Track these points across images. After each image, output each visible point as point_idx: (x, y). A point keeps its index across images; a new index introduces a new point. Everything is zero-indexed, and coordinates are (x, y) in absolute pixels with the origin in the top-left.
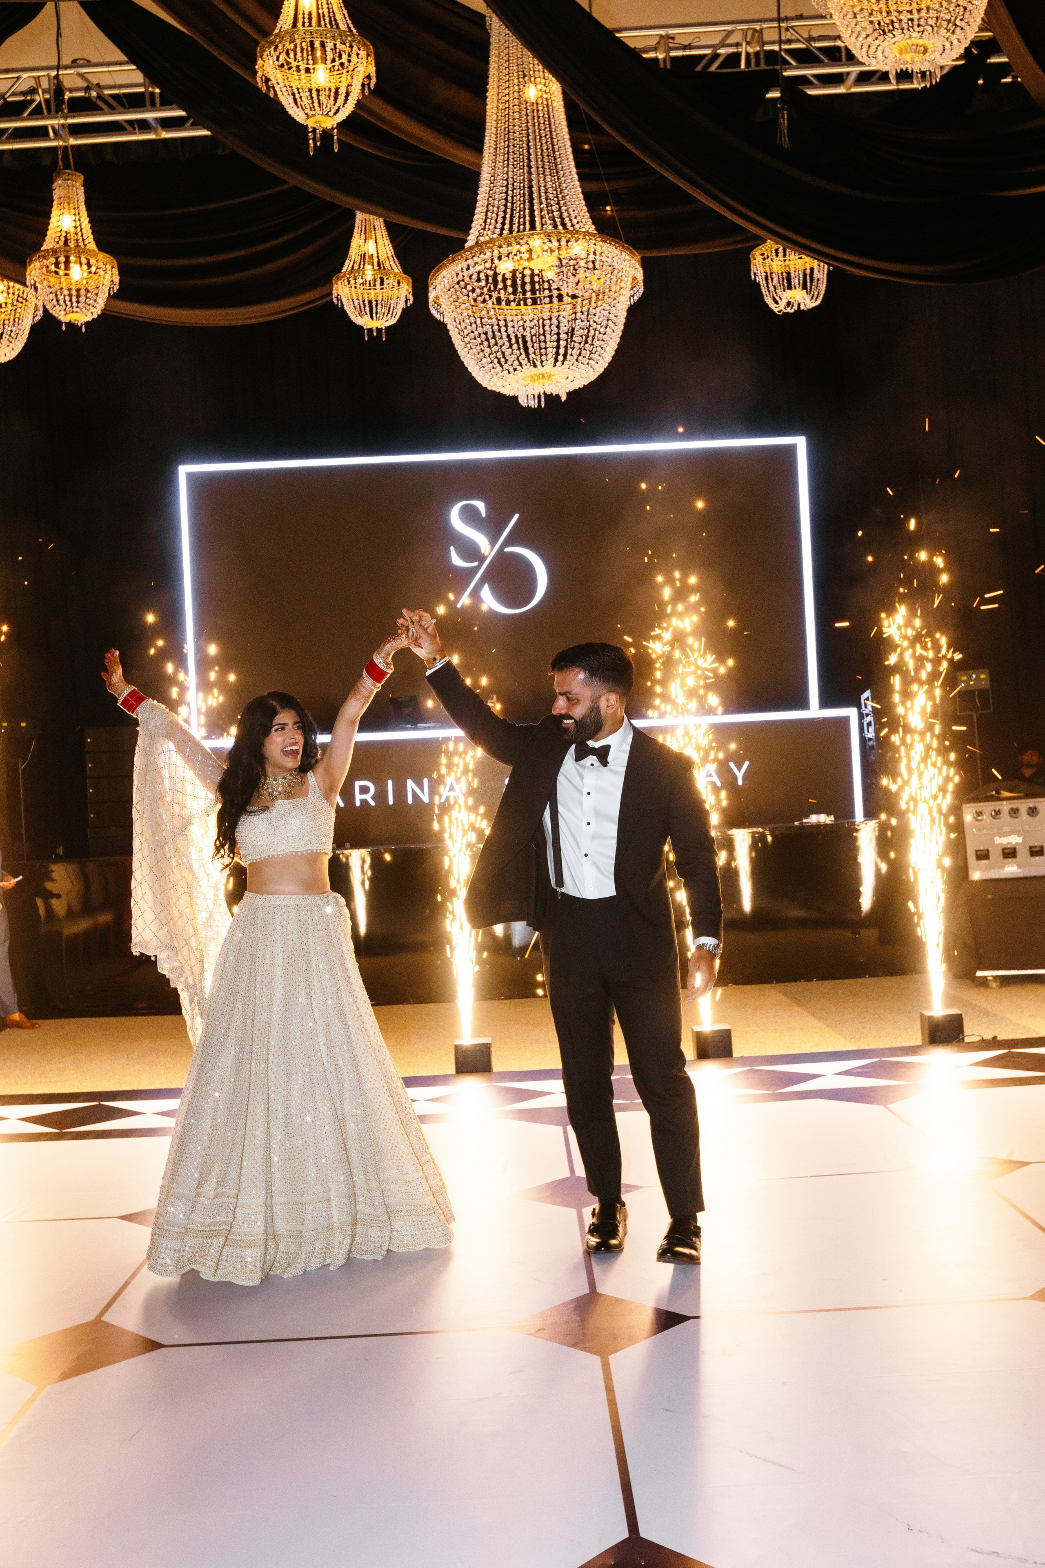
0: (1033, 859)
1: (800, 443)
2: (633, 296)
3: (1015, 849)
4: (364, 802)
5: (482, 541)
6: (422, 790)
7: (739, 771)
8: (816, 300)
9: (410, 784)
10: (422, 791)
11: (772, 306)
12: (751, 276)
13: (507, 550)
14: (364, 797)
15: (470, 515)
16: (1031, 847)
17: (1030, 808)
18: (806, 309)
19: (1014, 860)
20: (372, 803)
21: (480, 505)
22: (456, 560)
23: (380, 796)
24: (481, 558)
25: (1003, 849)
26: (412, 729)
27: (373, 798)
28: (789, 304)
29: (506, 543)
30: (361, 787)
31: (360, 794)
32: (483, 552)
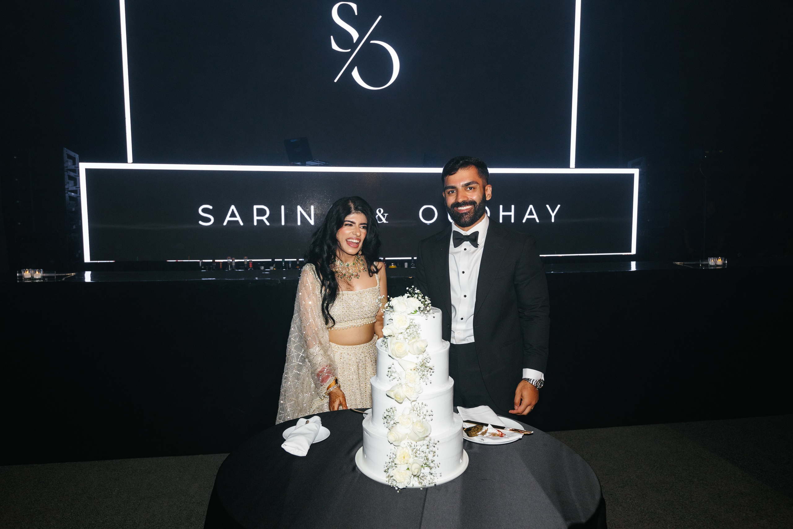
4: (260, 222)
6: (309, 214)
7: (553, 213)
9: (299, 209)
13: (372, 42)
14: (260, 218)
15: (345, 13)
20: (268, 224)
21: (354, 6)
22: (335, 47)
23: (274, 217)
24: (353, 46)
27: (267, 219)
29: (371, 37)
30: (258, 210)
31: (258, 215)
32: (355, 41)
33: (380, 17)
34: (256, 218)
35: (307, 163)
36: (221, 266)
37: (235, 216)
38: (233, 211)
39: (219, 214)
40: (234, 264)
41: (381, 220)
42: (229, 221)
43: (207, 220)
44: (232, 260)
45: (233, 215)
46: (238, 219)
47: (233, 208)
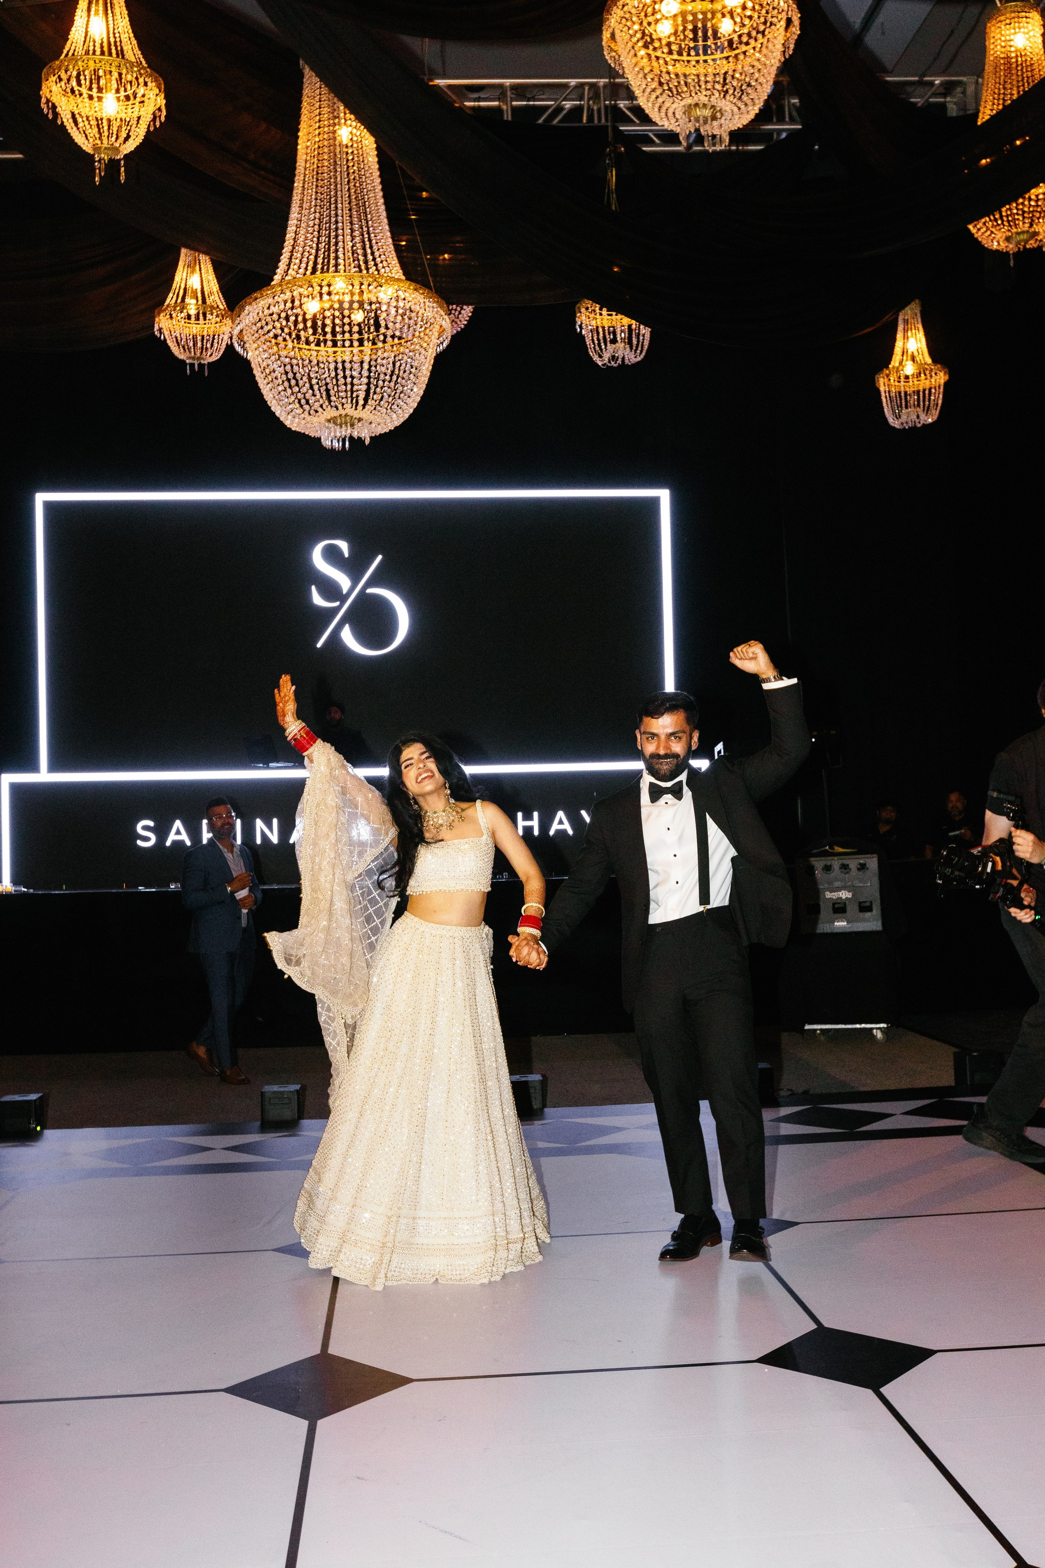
0: (861, 914)
1: (664, 496)
2: (442, 343)
3: (845, 904)
5: (343, 581)
6: (271, 830)
8: (641, 353)
9: (259, 824)
11: (596, 358)
12: (576, 330)
13: (369, 591)
15: (332, 554)
16: (860, 903)
17: (860, 864)
18: (630, 364)
19: (844, 915)
21: (343, 546)
22: (318, 600)
24: (343, 598)
25: (834, 904)
26: (263, 768)
28: (614, 358)
29: (367, 586)
32: (345, 592)
33: (380, 557)
37: (181, 834)
38: (178, 828)
39: (162, 831)
42: (173, 841)
43: (147, 839)
45: (178, 832)
46: (184, 837)
47: (178, 824)
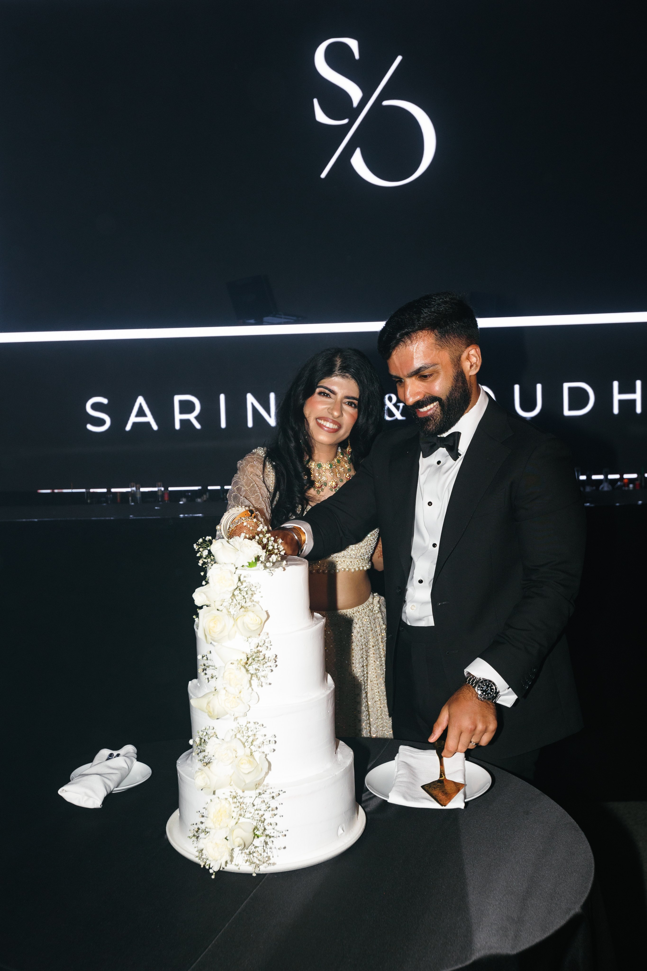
4: (185, 423)
5: (353, 91)
6: (267, 408)
9: (250, 399)
10: (268, 411)
13: (386, 103)
14: (185, 417)
15: (340, 57)
20: (198, 426)
21: (353, 44)
22: (321, 117)
23: (209, 414)
24: (353, 113)
27: (197, 418)
29: (383, 96)
30: (181, 402)
31: (181, 412)
32: (355, 103)
33: (399, 59)
34: (178, 417)
35: (265, 319)
36: (119, 499)
37: (144, 415)
38: (141, 407)
39: (119, 411)
40: (138, 496)
41: (391, 414)
42: (135, 424)
43: (100, 422)
44: (137, 489)
45: (141, 412)
46: (149, 418)
47: (140, 400)
